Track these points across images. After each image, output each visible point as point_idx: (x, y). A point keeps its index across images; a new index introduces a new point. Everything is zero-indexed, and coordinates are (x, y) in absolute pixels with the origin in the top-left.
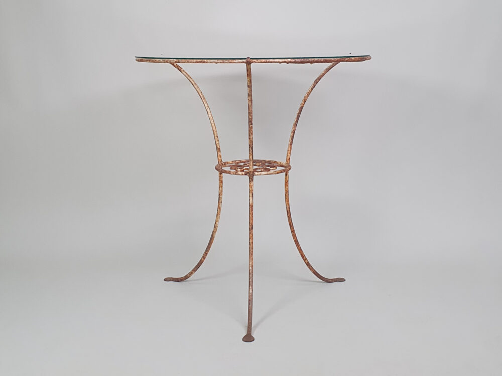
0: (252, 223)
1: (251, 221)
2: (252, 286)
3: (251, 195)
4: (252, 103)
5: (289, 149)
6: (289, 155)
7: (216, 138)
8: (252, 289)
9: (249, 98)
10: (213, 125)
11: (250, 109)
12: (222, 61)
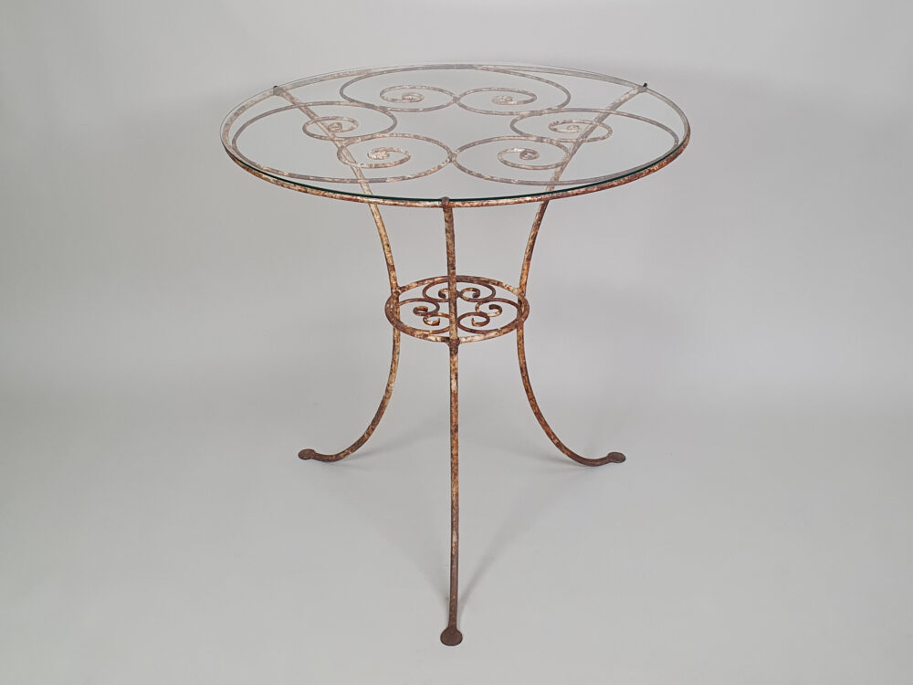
0: (456, 421)
1: (454, 419)
2: (457, 530)
3: (454, 377)
4: (453, 240)
5: (525, 268)
6: (525, 277)
7: (386, 247)
8: (457, 535)
9: (448, 234)
10: (380, 224)
11: (451, 248)
12: (391, 202)
